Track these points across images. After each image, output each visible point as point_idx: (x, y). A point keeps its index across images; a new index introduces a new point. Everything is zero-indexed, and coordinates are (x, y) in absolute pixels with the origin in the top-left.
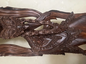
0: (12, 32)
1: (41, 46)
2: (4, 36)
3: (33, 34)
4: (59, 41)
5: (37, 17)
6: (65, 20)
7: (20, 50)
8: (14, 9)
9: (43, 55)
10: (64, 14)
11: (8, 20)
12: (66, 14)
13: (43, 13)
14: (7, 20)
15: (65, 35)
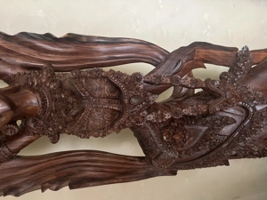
0: (110, 116)
1: (179, 149)
2: (85, 129)
3: (167, 117)
4: (224, 129)
5: (157, 65)
6: (226, 69)
7: (117, 165)
8: (85, 40)
9: (179, 172)
10: (224, 52)
11: (99, 80)
12: (229, 53)
13: (171, 51)
14: (94, 81)
15: (238, 113)
